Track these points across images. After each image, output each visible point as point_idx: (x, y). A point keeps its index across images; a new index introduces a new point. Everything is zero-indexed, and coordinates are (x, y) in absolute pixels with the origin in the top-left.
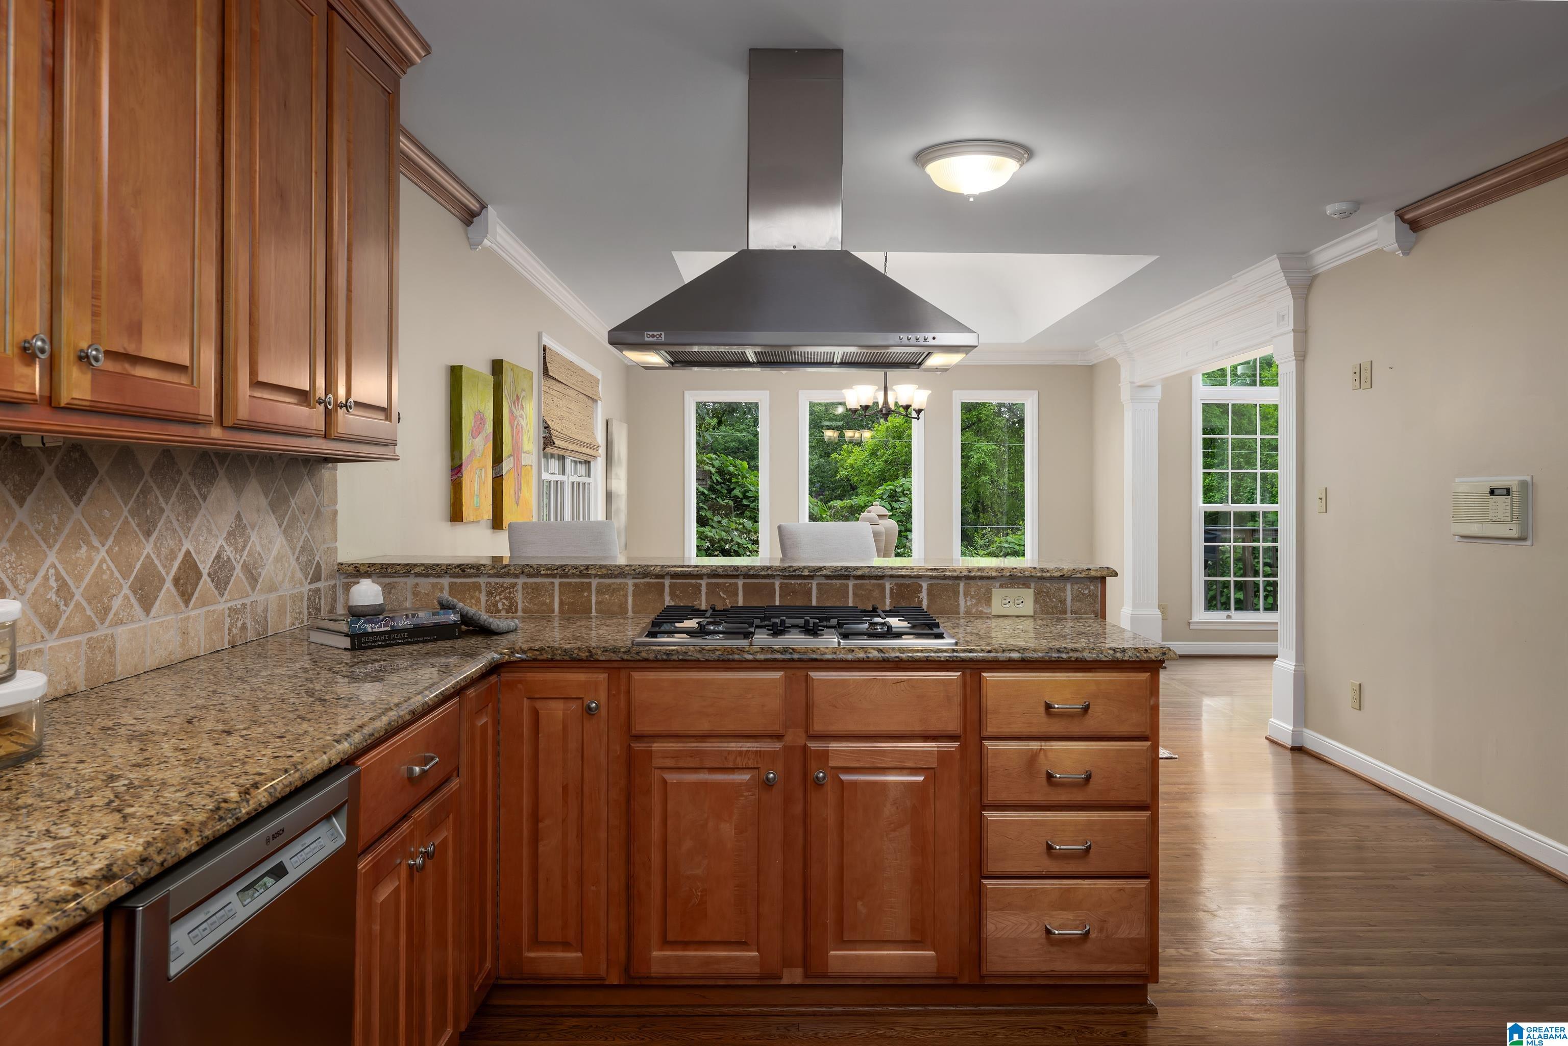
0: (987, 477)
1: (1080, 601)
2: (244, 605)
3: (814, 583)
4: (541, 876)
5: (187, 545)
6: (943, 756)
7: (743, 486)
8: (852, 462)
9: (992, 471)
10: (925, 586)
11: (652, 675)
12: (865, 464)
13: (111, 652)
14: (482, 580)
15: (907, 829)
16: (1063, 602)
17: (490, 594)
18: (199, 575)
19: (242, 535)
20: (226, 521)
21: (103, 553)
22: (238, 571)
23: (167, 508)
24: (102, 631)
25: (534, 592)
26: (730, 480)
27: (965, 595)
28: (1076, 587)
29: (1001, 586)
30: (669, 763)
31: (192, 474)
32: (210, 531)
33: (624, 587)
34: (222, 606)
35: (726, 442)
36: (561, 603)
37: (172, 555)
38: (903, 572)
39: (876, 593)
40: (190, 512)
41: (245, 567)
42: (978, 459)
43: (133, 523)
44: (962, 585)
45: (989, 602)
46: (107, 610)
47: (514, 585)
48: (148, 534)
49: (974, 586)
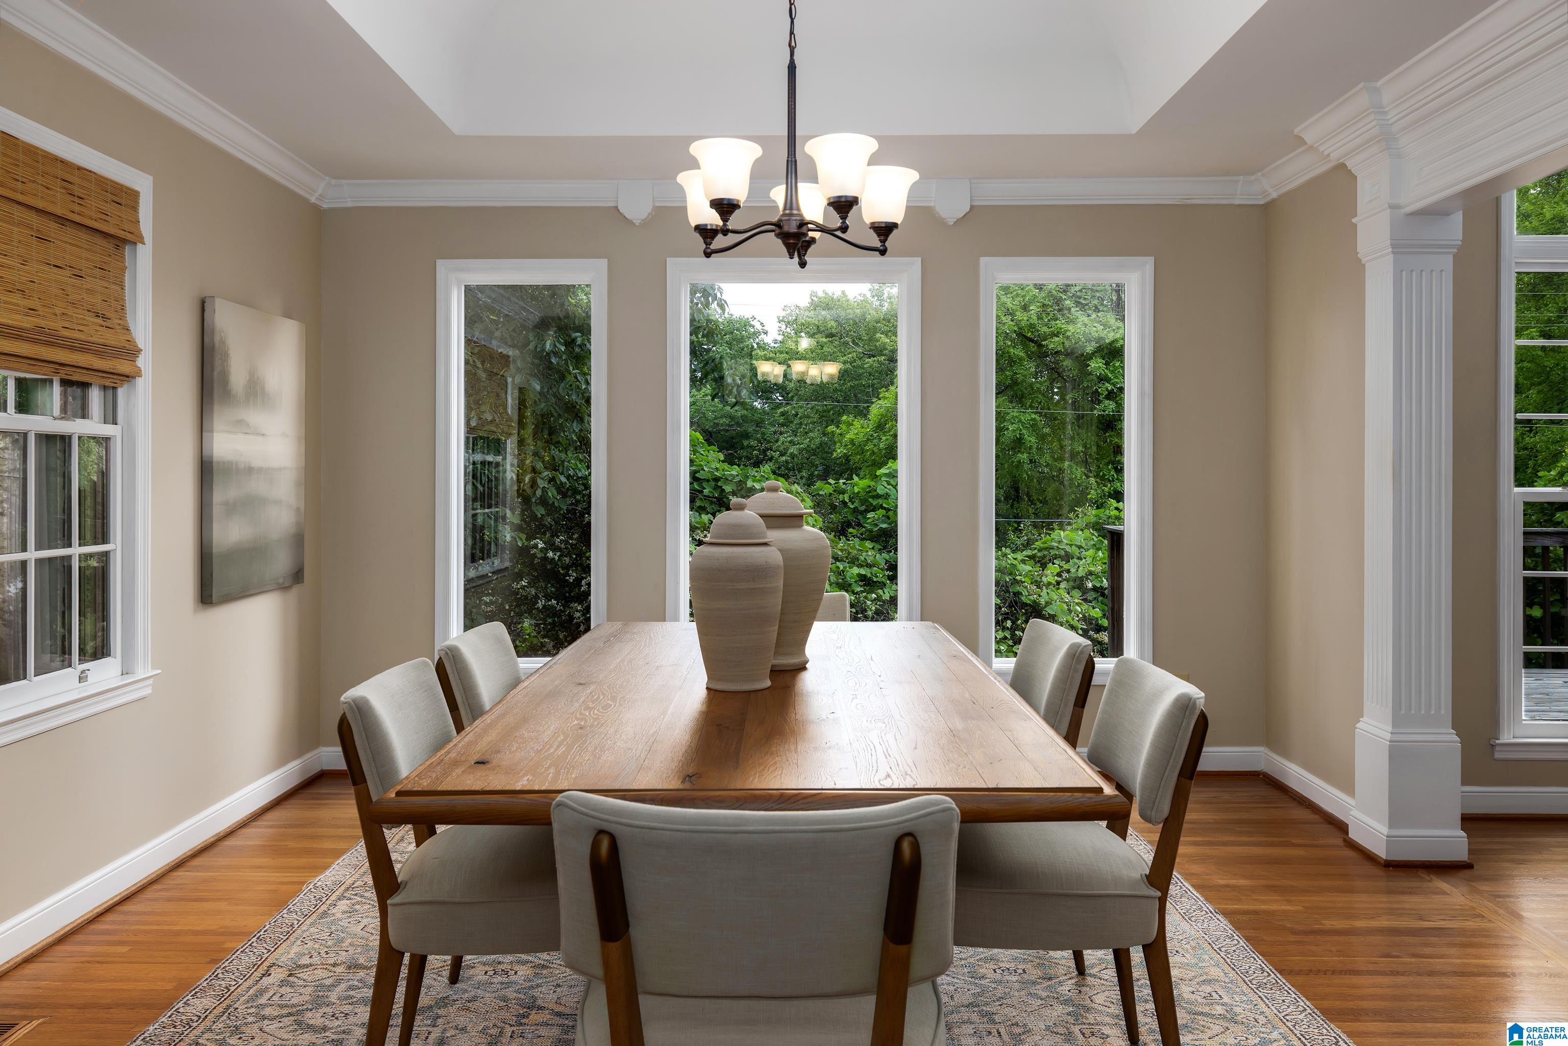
0: (1025, 455)
8: (853, 437)
9: (1031, 448)
12: (868, 439)
35: (716, 418)
42: (1014, 431)
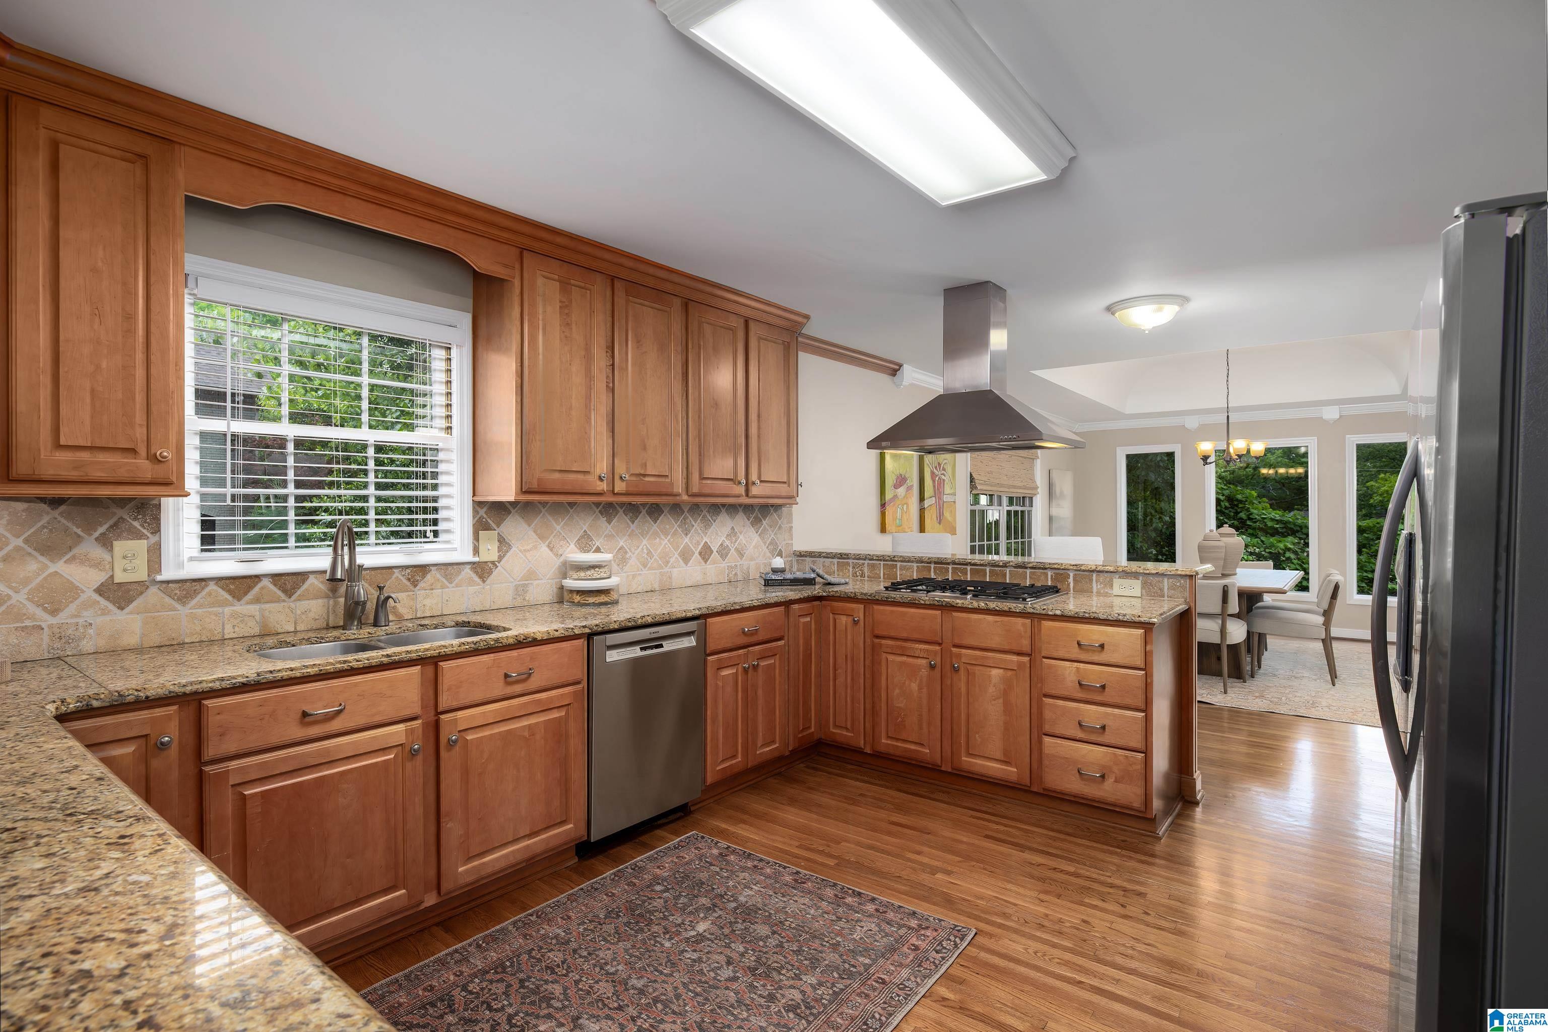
1: (1174, 589)
2: (736, 566)
3: (1008, 570)
4: (837, 695)
5: (705, 539)
6: (1020, 665)
7: (1248, 510)
10: (1071, 575)
11: (881, 608)
13: (670, 578)
14: (850, 561)
15: (1001, 701)
16: (1161, 590)
17: (853, 568)
18: (712, 552)
19: (735, 536)
20: (727, 530)
21: (666, 541)
22: (733, 550)
23: (696, 525)
24: (666, 570)
25: (872, 567)
26: (1237, 506)
27: (1097, 582)
28: (1171, 580)
29: (1120, 577)
30: (889, 650)
31: (709, 512)
32: (717, 534)
33: (912, 567)
34: (724, 565)
36: (884, 574)
37: (698, 543)
38: (1056, 566)
39: (1042, 578)
40: (707, 526)
41: (737, 550)
43: (679, 530)
44: (1094, 575)
45: (1111, 586)
46: (668, 562)
47: (863, 564)
48: (687, 535)
49: (1102, 577)
